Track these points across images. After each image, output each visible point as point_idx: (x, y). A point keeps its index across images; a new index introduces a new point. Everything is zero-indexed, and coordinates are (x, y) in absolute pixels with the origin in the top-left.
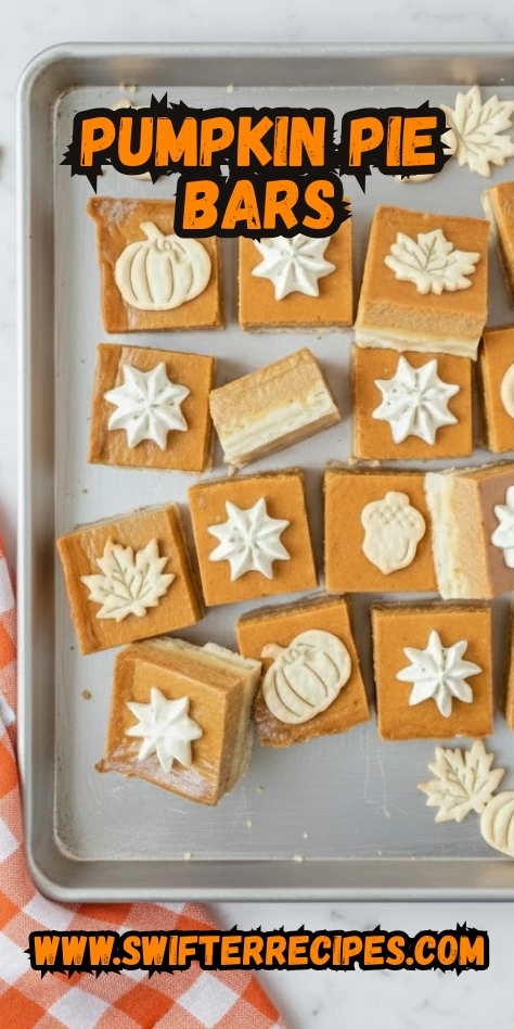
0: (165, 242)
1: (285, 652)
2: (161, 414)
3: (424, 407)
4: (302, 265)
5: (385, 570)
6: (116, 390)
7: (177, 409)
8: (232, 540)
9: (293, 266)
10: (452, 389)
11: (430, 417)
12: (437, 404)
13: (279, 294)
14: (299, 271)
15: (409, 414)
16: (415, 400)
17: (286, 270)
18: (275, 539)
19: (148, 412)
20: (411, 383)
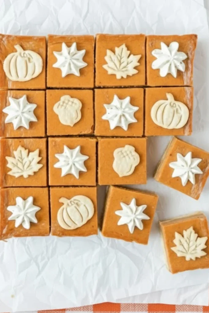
0: (24, 54)
1: (69, 201)
2: (26, 115)
3: (124, 115)
4: (73, 63)
5: (121, 176)
6: (7, 108)
7: (32, 113)
8: (65, 161)
9: (70, 64)
10: (136, 109)
11: (126, 120)
12: (130, 114)
13: (64, 74)
14: (72, 66)
15: (118, 118)
16: (120, 113)
17: (67, 65)
18: (82, 162)
19: (21, 114)
20: (119, 106)
